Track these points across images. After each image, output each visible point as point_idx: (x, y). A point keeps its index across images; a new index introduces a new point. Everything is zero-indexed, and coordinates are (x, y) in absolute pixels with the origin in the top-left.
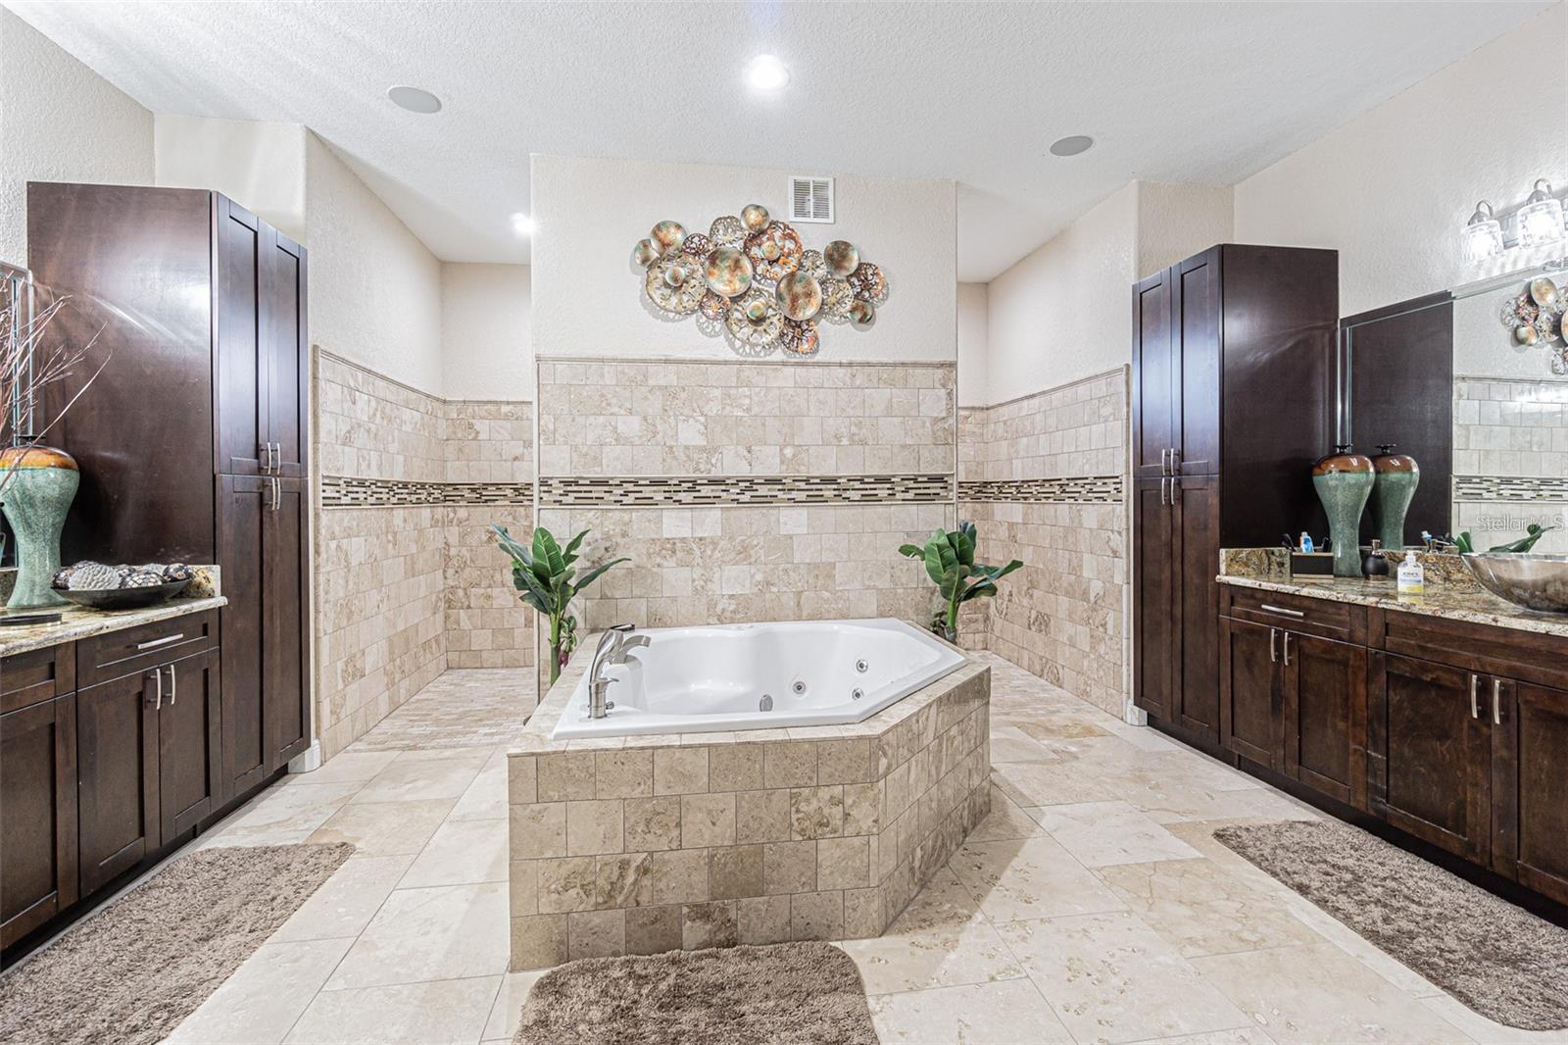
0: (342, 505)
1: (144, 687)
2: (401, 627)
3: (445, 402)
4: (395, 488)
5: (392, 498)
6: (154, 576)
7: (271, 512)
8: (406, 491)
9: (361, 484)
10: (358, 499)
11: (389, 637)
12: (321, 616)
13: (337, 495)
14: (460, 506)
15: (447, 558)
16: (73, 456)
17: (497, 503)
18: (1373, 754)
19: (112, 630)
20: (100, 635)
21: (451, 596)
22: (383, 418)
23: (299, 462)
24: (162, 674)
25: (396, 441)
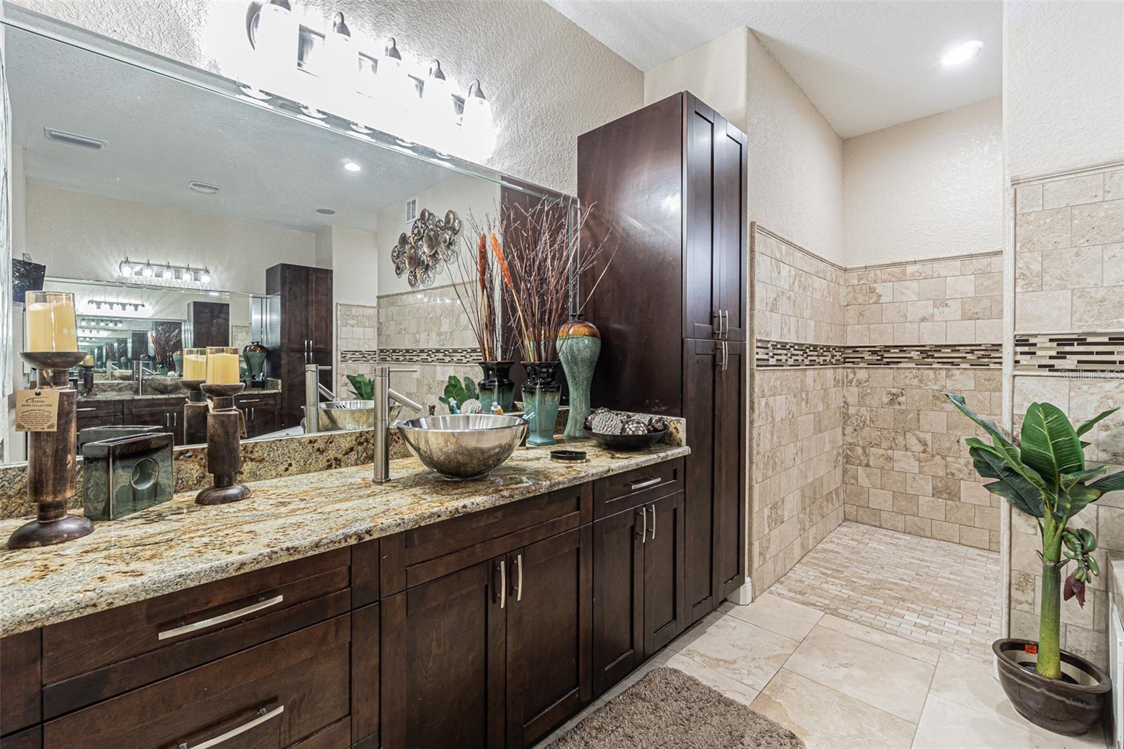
0: (769, 366)
1: (635, 522)
2: (810, 480)
3: (846, 270)
4: (808, 350)
5: (805, 360)
6: (642, 425)
7: (721, 372)
8: (816, 353)
9: (784, 346)
10: (781, 360)
11: (801, 487)
12: (754, 466)
13: (766, 357)
14: (860, 368)
15: (846, 417)
16: (598, 328)
17: (900, 365)
19: (616, 473)
20: (609, 476)
21: (848, 452)
22: (800, 287)
23: (740, 327)
24: (647, 511)
25: (809, 307)
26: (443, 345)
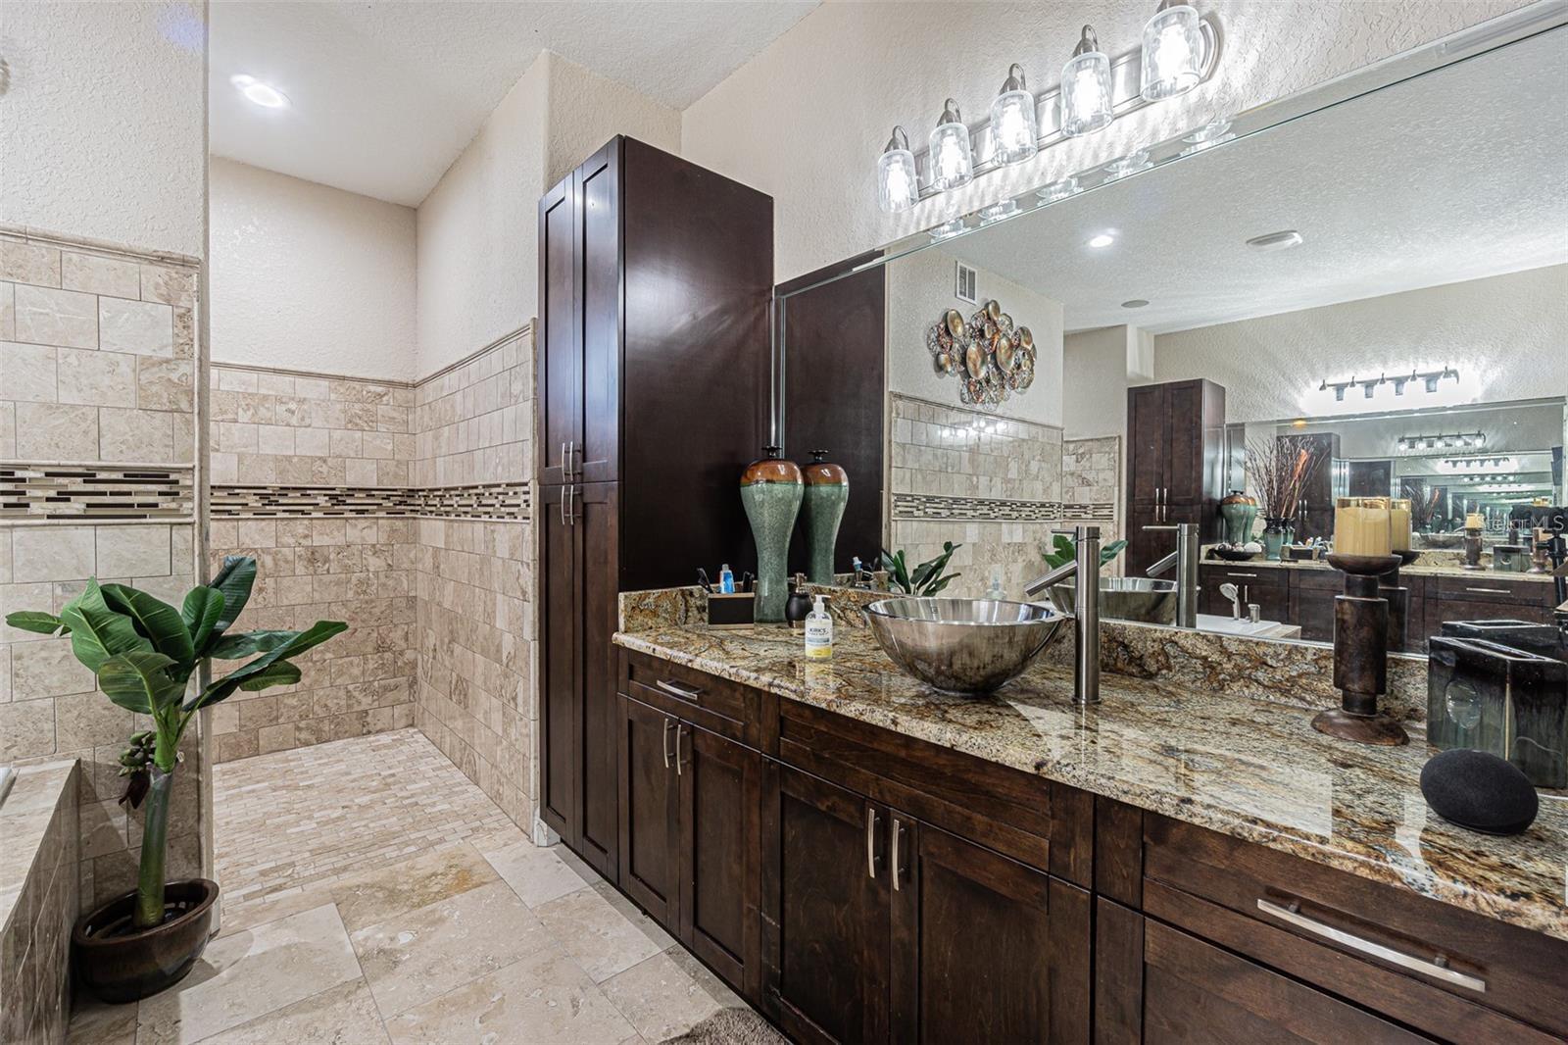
18: (767, 918)
26: (1011, 496)
